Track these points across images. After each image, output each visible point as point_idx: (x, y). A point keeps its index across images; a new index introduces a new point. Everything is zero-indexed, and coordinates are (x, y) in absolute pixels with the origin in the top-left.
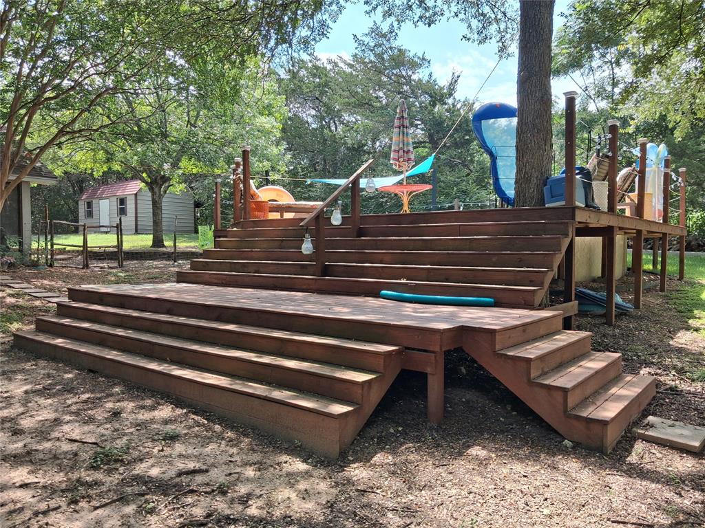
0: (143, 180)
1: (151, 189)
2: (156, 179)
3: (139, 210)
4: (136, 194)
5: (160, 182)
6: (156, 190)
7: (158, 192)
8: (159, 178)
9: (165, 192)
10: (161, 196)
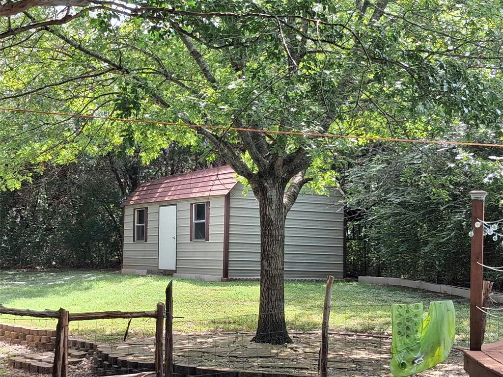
0: (242, 170)
1: (260, 191)
2: (272, 166)
3: (232, 230)
4: (228, 197)
5: (281, 172)
6: (272, 193)
7: (275, 198)
8: (279, 162)
9: (293, 198)
10: (282, 210)
